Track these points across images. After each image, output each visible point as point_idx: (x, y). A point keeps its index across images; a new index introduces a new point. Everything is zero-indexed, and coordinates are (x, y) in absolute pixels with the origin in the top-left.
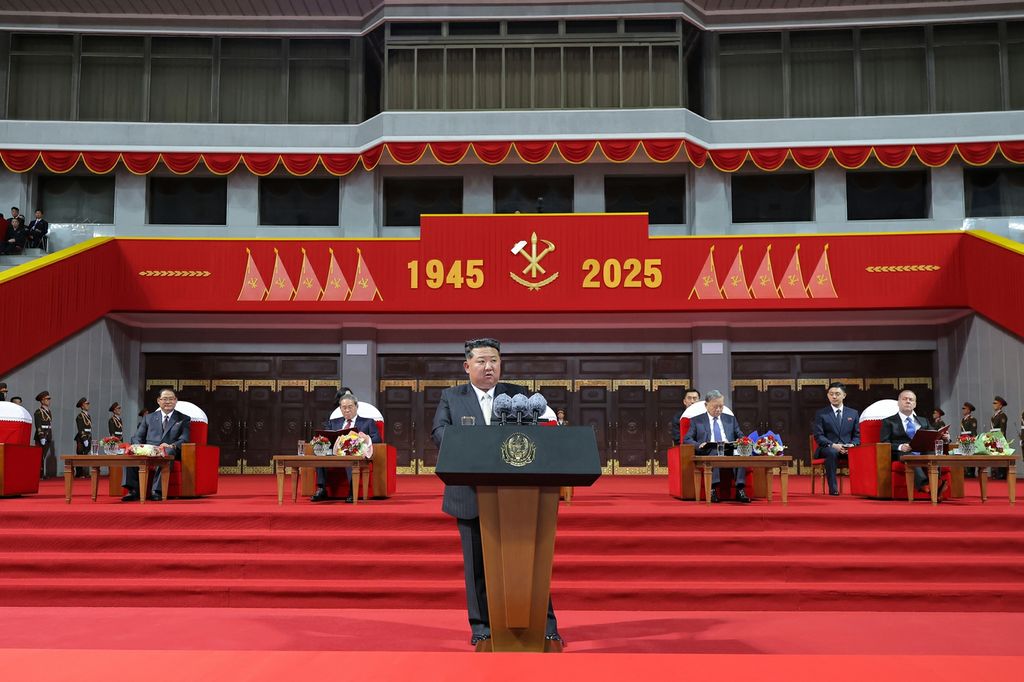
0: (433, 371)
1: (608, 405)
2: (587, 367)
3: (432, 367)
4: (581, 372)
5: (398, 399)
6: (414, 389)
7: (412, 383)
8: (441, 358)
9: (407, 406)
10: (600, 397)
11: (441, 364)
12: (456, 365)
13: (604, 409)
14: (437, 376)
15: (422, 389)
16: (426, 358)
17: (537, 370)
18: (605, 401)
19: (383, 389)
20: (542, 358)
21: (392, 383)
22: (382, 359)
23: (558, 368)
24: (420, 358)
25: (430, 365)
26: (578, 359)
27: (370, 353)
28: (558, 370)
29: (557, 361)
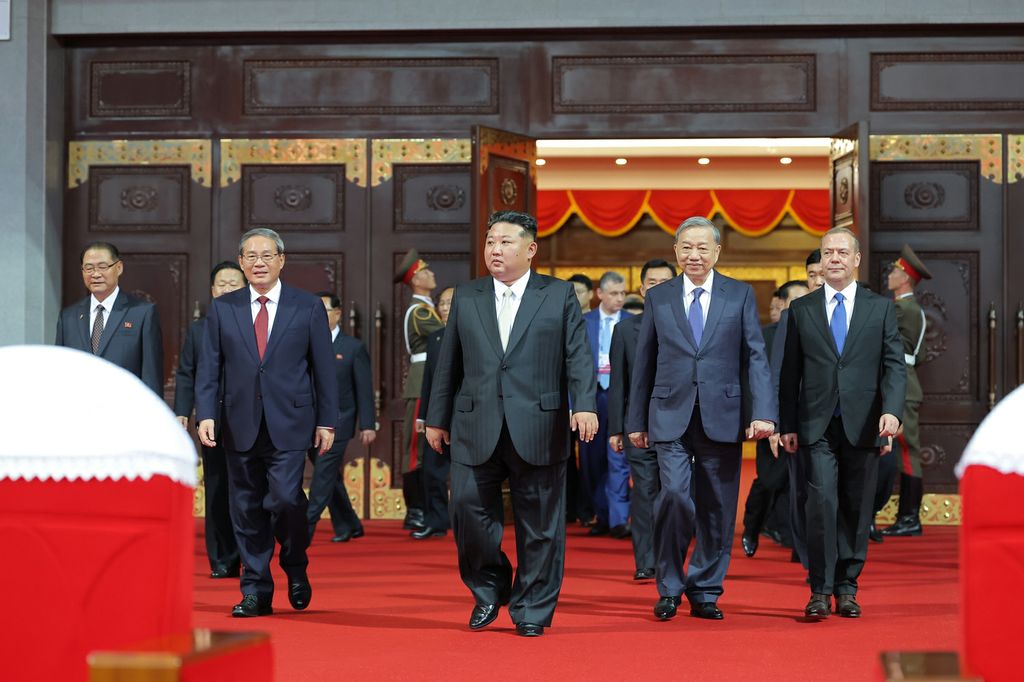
0: (276, 101)
1: (986, 243)
2: (898, 81)
3: (274, 85)
4: (878, 103)
5: (138, 217)
6: (202, 173)
7: (191, 152)
8: (310, 50)
9: (178, 243)
10: (955, 207)
11: (308, 74)
12: (366, 76)
13: (971, 257)
14: (295, 122)
15: (231, 174)
16: (247, 50)
17: (694, 96)
18: (972, 221)
19: (79, 174)
20: (718, 46)
21: (117, 151)
22: (79, 54)
23: (782, 87)
24: (226, 50)
25: (262, 78)
26: (860, 48)
27: (23, 30)
28: (782, 94)
29: (783, 56)
